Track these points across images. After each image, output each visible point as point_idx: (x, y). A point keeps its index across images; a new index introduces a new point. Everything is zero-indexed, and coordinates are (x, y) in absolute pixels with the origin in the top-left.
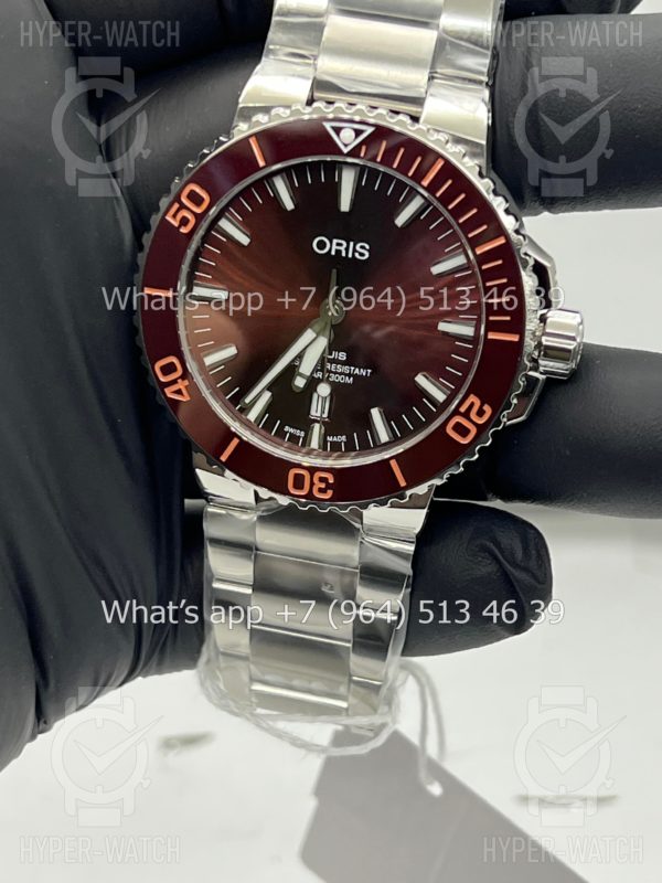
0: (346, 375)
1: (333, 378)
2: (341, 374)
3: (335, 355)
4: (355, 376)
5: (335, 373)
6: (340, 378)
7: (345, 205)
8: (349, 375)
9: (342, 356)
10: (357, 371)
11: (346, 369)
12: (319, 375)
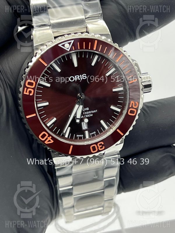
0: (90, 114)
1: (87, 116)
2: (88, 114)
3: (85, 109)
4: (93, 113)
5: (87, 114)
6: (89, 115)
7: (76, 65)
8: (91, 114)
9: (88, 109)
10: (93, 112)
11: (90, 112)
12: (82, 117)
